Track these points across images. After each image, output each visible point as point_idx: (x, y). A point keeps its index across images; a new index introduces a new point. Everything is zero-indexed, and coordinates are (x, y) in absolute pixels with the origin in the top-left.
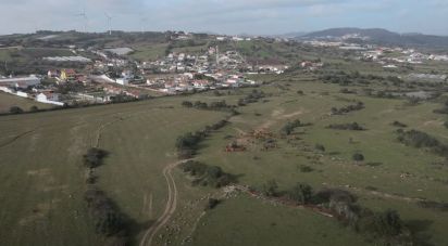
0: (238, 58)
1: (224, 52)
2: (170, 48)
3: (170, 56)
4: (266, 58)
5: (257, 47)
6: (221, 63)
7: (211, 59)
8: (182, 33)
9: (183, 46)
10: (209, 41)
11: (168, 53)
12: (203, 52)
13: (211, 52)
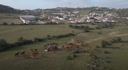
0: (115, 15)
1: (110, 13)
2: (92, 11)
3: (91, 14)
4: (127, 15)
5: (124, 11)
6: (108, 16)
7: (104, 15)
8: (97, 7)
9: (96, 11)
10: (105, 9)
11: (90, 13)
12: (102, 13)
13: (105, 13)
